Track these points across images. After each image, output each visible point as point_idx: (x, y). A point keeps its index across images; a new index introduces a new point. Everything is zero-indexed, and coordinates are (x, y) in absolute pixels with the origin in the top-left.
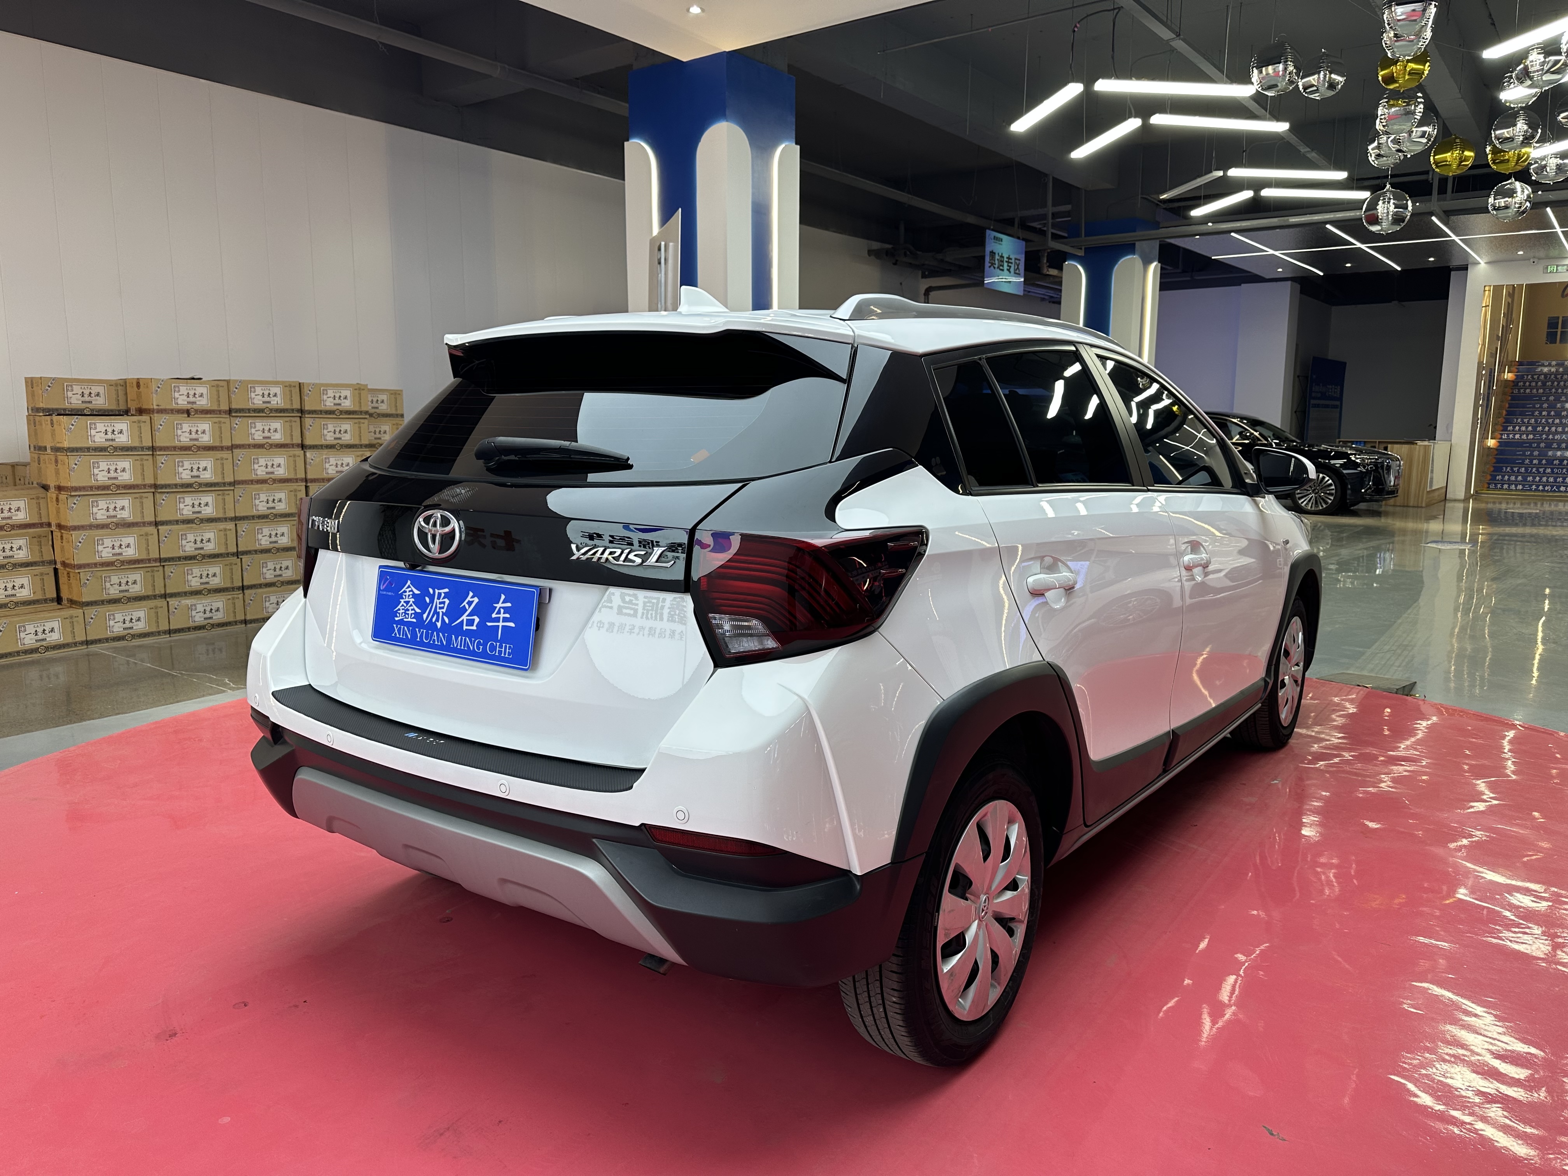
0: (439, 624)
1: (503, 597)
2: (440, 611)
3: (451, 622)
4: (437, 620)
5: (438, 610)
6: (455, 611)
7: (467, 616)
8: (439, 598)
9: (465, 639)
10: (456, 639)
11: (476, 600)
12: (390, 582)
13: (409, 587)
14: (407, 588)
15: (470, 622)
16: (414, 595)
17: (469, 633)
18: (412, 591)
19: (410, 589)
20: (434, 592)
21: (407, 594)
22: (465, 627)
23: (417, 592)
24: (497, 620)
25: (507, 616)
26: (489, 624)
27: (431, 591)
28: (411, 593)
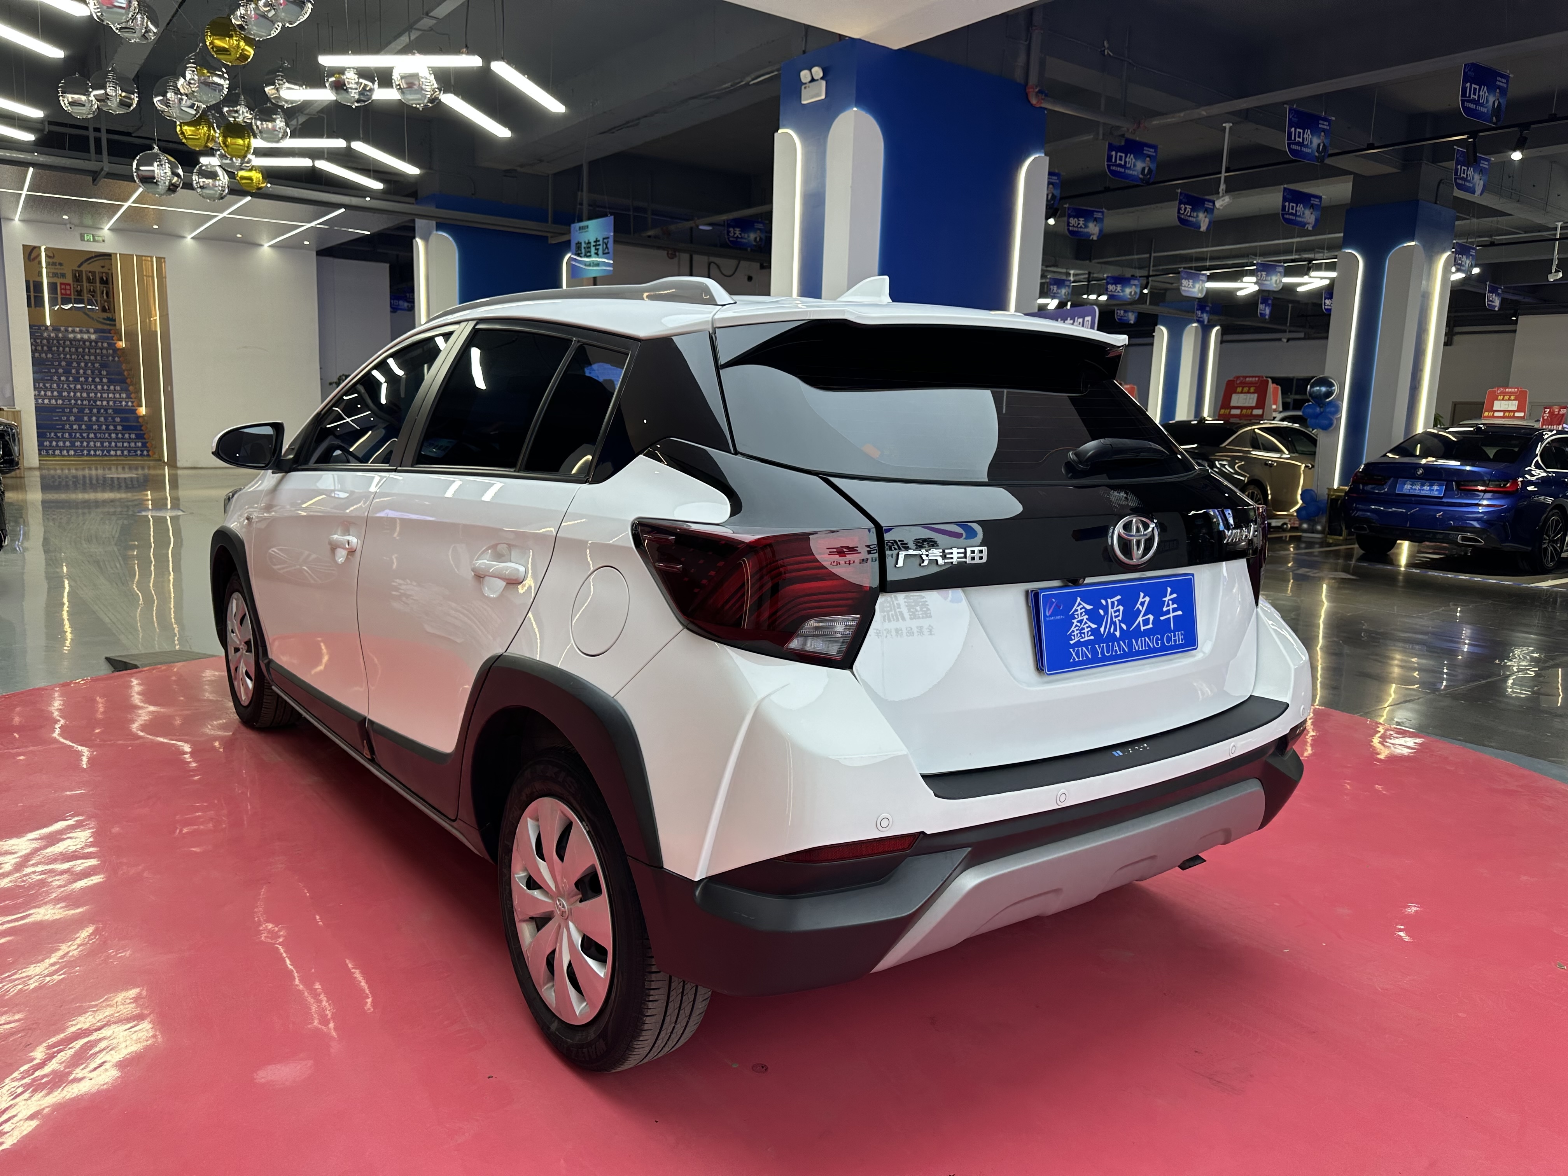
0: (1118, 634)
1: (1169, 590)
2: (1116, 619)
3: (1129, 627)
4: (1115, 630)
5: (1114, 620)
6: (1130, 616)
7: (1143, 616)
8: (1112, 608)
9: (1145, 640)
10: (1137, 643)
11: (1147, 599)
12: (1056, 605)
13: (1080, 604)
14: (1078, 606)
15: (1146, 622)
16: (1087, 612)
17: (1148, 633)
18: (1084, 607)
19: (1081, 606)
20: (1107, 603)
21: (1079, 612)
22: (1142, 628)
23: (1089, 607)
24: (1168, 612)
25: (1175, 606)
26: (1162, 618)
27: (1103, 602)
28: (1083, 610)
